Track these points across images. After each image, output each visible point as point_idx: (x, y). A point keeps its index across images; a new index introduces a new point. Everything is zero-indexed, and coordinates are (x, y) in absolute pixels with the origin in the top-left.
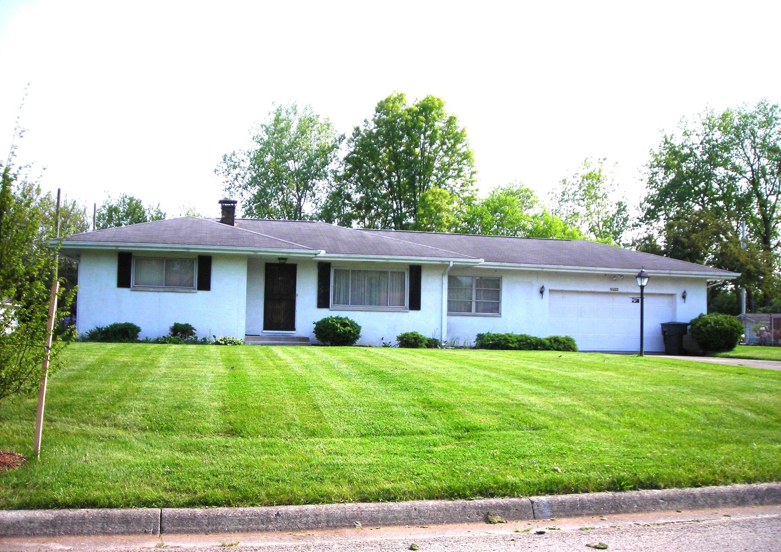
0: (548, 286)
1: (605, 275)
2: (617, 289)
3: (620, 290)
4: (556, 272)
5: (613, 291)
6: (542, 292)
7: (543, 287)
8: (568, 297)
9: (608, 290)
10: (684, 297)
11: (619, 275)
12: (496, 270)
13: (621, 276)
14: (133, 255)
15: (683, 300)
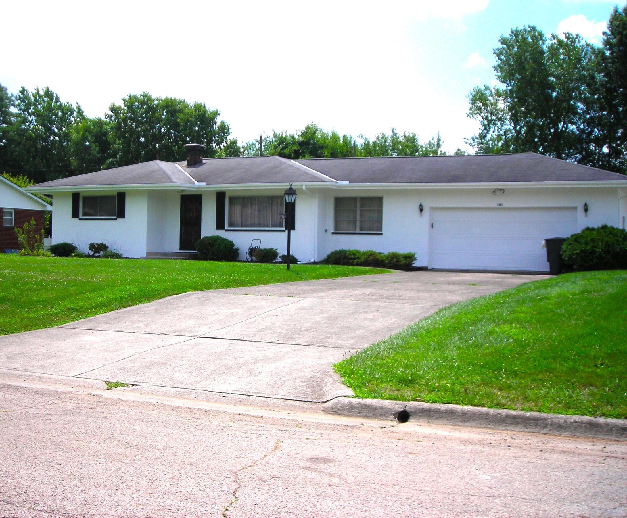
0: (428, 204)
2: (503, 204)
3: (505, 205)
5: (499, 207)
6: (421, 210)
7: (421, 205)
9: (495, 205)
10: (586, 210)
11: (498, 189)
13: (501, 190)
14: (81, 195)
15: (585, 213)
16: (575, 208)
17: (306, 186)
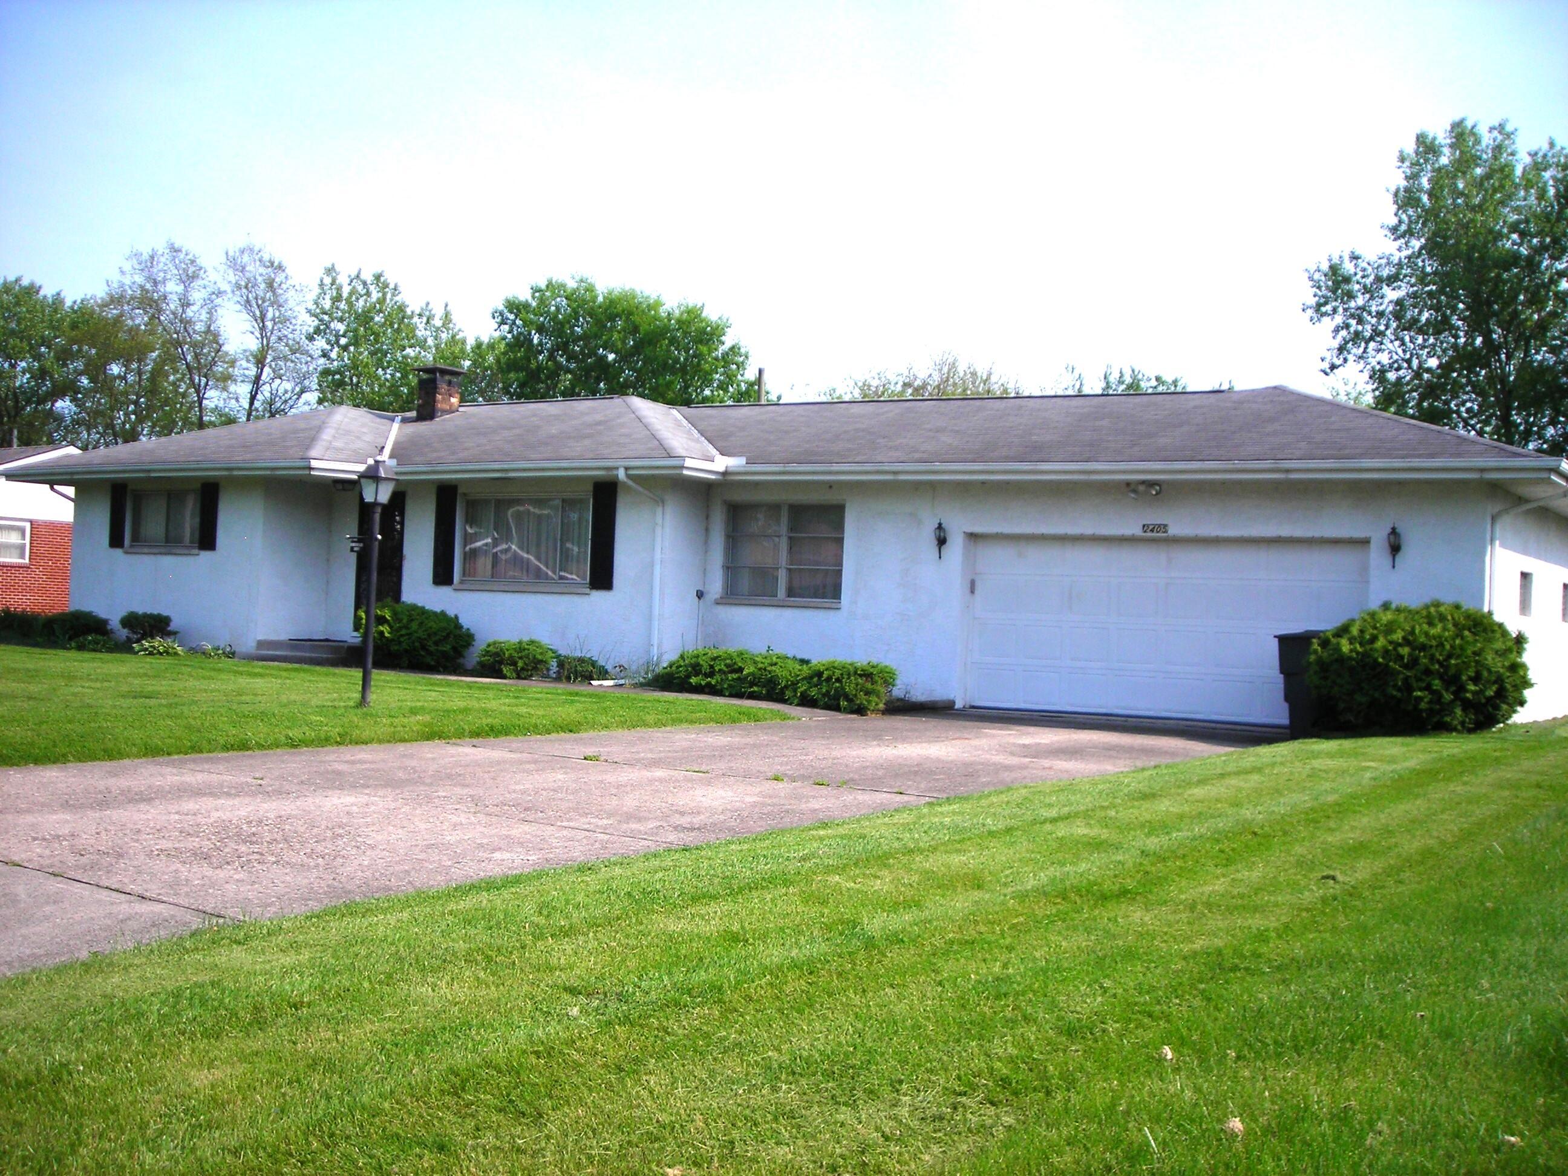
0: (959, 524)
1: (1128, 484)
2: (1164, 527)
3: (1173, 531)
4: (983, 483)
5: (1149, 534)
6: (942, 542)
7: (940, 527)
8: (1035, 554)
9: (1138, 531)
10: (1395, 549)
11: (1143, 482)
12: (830, 485)
13: (1151, 484)
14: (130, 487)
15: (1391, 559)
16: (1365, 542)
17: (627, 469)
